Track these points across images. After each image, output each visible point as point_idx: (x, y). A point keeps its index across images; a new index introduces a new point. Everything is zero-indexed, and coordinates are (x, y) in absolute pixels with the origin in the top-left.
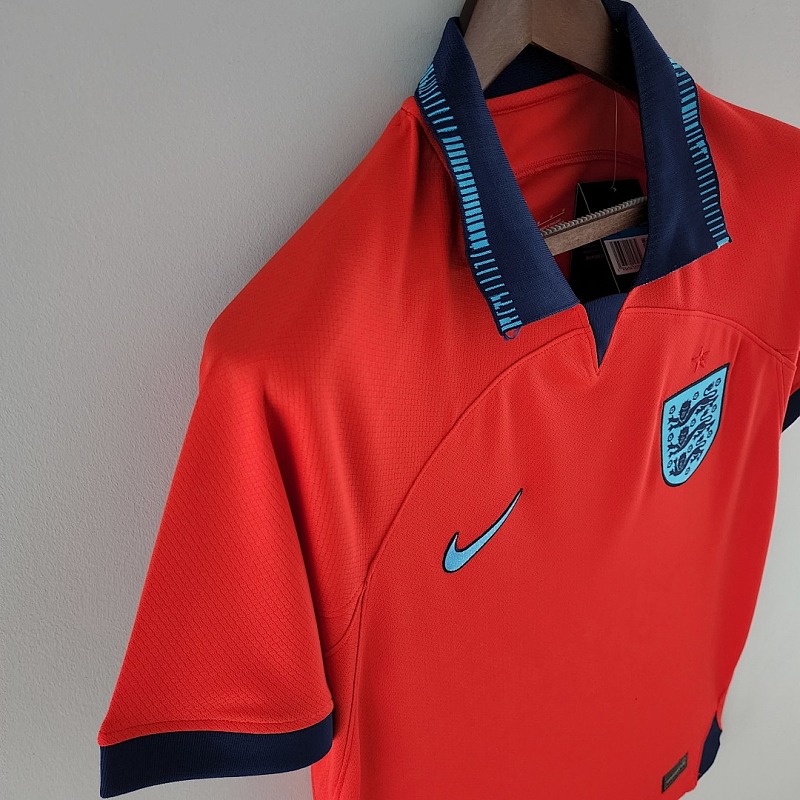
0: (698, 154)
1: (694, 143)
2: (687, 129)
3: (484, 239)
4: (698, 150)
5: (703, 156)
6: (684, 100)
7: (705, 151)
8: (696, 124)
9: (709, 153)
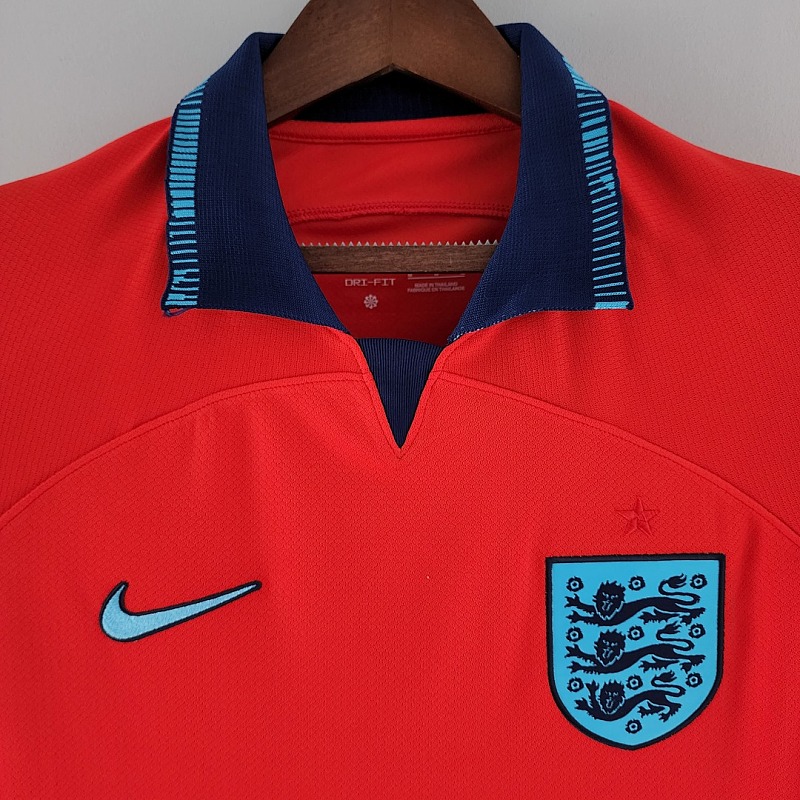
0: (600, 190)
1: (597, 177)
2: (588, 160)
3: (191, 208)
4: (602, 185)
5: (607, 192)
6: (585, 124)
7: (611, 186)
8: (606, 154)
9: (617, 189)
